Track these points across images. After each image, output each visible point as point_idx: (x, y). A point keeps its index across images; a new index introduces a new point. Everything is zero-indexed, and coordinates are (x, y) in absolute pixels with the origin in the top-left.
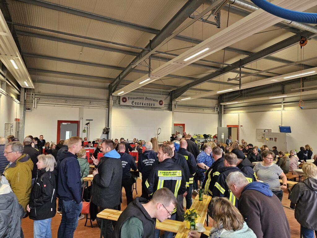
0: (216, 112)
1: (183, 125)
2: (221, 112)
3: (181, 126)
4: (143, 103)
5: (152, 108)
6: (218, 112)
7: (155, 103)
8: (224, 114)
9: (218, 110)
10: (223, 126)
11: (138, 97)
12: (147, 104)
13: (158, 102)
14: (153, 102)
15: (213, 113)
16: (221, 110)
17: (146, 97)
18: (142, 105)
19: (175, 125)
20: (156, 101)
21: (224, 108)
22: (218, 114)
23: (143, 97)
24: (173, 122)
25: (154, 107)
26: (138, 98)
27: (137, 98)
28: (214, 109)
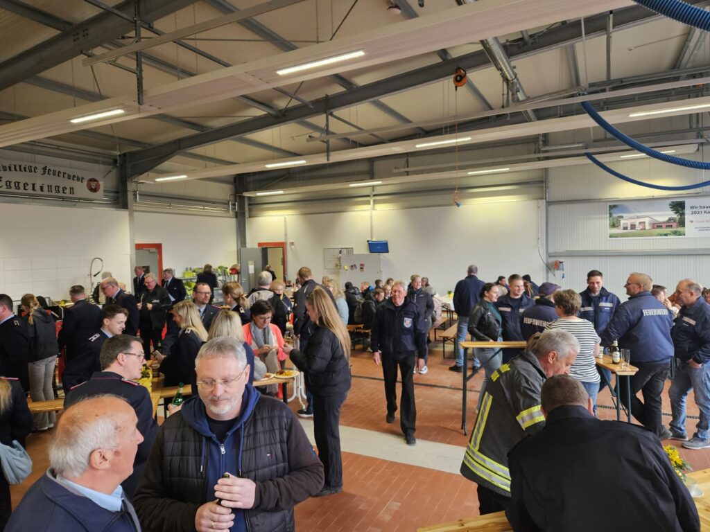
0: (231, 213)
1: (158, 247)
2: (243, 214)
3: (153, 250)
4: (34, 185)
5: (64, 199)
6: (236, 213)
7: (75, 184)
8: (250, 217)
9: (235, 209)
10: (249, 245)
11: (18, 163)
12: (50, 187)
13: (85, 182)
14: (69, 184)
15: (225, 215)
16: (242, 207)
17: (43, 166)
18: (34, 189)
19: (139, 247)
20: (78, 179)
21: (249, 205)
22: (236, 217)
23: (33, 165)
24: (132, 240)
25: (72, 196)
26: (18, 168)
27: (13, 168)
28: (226, 206)
